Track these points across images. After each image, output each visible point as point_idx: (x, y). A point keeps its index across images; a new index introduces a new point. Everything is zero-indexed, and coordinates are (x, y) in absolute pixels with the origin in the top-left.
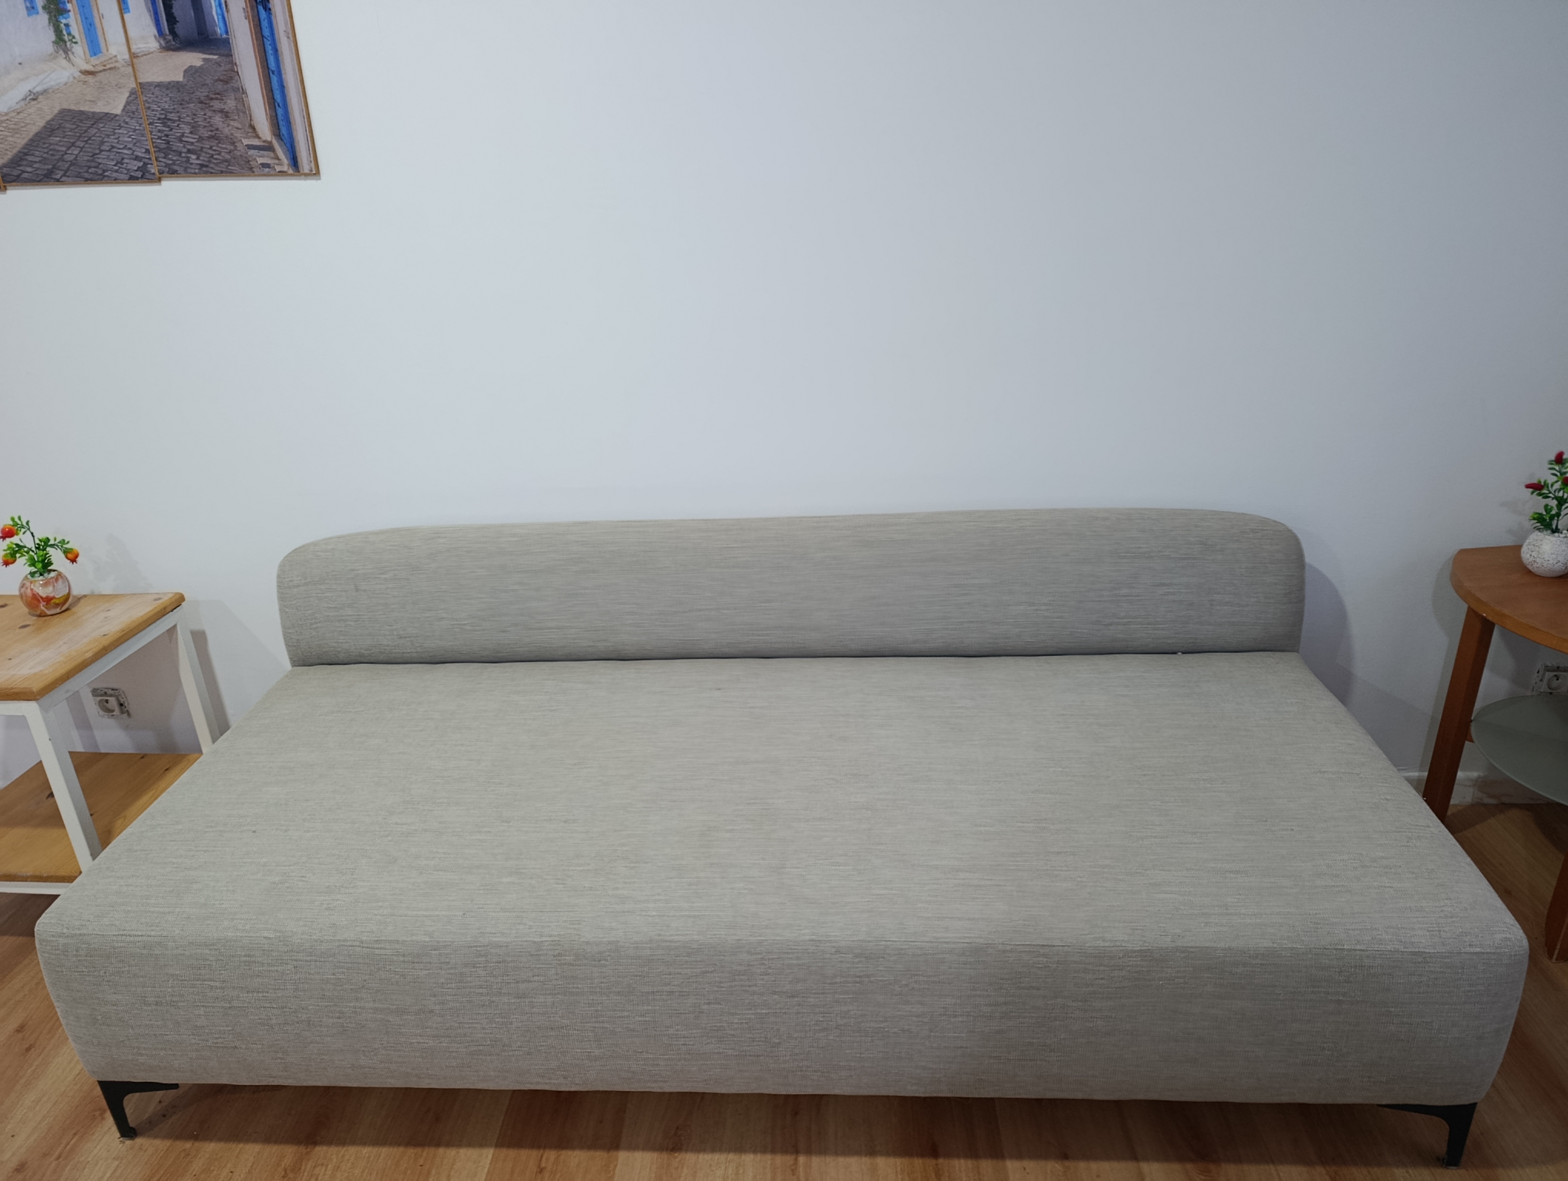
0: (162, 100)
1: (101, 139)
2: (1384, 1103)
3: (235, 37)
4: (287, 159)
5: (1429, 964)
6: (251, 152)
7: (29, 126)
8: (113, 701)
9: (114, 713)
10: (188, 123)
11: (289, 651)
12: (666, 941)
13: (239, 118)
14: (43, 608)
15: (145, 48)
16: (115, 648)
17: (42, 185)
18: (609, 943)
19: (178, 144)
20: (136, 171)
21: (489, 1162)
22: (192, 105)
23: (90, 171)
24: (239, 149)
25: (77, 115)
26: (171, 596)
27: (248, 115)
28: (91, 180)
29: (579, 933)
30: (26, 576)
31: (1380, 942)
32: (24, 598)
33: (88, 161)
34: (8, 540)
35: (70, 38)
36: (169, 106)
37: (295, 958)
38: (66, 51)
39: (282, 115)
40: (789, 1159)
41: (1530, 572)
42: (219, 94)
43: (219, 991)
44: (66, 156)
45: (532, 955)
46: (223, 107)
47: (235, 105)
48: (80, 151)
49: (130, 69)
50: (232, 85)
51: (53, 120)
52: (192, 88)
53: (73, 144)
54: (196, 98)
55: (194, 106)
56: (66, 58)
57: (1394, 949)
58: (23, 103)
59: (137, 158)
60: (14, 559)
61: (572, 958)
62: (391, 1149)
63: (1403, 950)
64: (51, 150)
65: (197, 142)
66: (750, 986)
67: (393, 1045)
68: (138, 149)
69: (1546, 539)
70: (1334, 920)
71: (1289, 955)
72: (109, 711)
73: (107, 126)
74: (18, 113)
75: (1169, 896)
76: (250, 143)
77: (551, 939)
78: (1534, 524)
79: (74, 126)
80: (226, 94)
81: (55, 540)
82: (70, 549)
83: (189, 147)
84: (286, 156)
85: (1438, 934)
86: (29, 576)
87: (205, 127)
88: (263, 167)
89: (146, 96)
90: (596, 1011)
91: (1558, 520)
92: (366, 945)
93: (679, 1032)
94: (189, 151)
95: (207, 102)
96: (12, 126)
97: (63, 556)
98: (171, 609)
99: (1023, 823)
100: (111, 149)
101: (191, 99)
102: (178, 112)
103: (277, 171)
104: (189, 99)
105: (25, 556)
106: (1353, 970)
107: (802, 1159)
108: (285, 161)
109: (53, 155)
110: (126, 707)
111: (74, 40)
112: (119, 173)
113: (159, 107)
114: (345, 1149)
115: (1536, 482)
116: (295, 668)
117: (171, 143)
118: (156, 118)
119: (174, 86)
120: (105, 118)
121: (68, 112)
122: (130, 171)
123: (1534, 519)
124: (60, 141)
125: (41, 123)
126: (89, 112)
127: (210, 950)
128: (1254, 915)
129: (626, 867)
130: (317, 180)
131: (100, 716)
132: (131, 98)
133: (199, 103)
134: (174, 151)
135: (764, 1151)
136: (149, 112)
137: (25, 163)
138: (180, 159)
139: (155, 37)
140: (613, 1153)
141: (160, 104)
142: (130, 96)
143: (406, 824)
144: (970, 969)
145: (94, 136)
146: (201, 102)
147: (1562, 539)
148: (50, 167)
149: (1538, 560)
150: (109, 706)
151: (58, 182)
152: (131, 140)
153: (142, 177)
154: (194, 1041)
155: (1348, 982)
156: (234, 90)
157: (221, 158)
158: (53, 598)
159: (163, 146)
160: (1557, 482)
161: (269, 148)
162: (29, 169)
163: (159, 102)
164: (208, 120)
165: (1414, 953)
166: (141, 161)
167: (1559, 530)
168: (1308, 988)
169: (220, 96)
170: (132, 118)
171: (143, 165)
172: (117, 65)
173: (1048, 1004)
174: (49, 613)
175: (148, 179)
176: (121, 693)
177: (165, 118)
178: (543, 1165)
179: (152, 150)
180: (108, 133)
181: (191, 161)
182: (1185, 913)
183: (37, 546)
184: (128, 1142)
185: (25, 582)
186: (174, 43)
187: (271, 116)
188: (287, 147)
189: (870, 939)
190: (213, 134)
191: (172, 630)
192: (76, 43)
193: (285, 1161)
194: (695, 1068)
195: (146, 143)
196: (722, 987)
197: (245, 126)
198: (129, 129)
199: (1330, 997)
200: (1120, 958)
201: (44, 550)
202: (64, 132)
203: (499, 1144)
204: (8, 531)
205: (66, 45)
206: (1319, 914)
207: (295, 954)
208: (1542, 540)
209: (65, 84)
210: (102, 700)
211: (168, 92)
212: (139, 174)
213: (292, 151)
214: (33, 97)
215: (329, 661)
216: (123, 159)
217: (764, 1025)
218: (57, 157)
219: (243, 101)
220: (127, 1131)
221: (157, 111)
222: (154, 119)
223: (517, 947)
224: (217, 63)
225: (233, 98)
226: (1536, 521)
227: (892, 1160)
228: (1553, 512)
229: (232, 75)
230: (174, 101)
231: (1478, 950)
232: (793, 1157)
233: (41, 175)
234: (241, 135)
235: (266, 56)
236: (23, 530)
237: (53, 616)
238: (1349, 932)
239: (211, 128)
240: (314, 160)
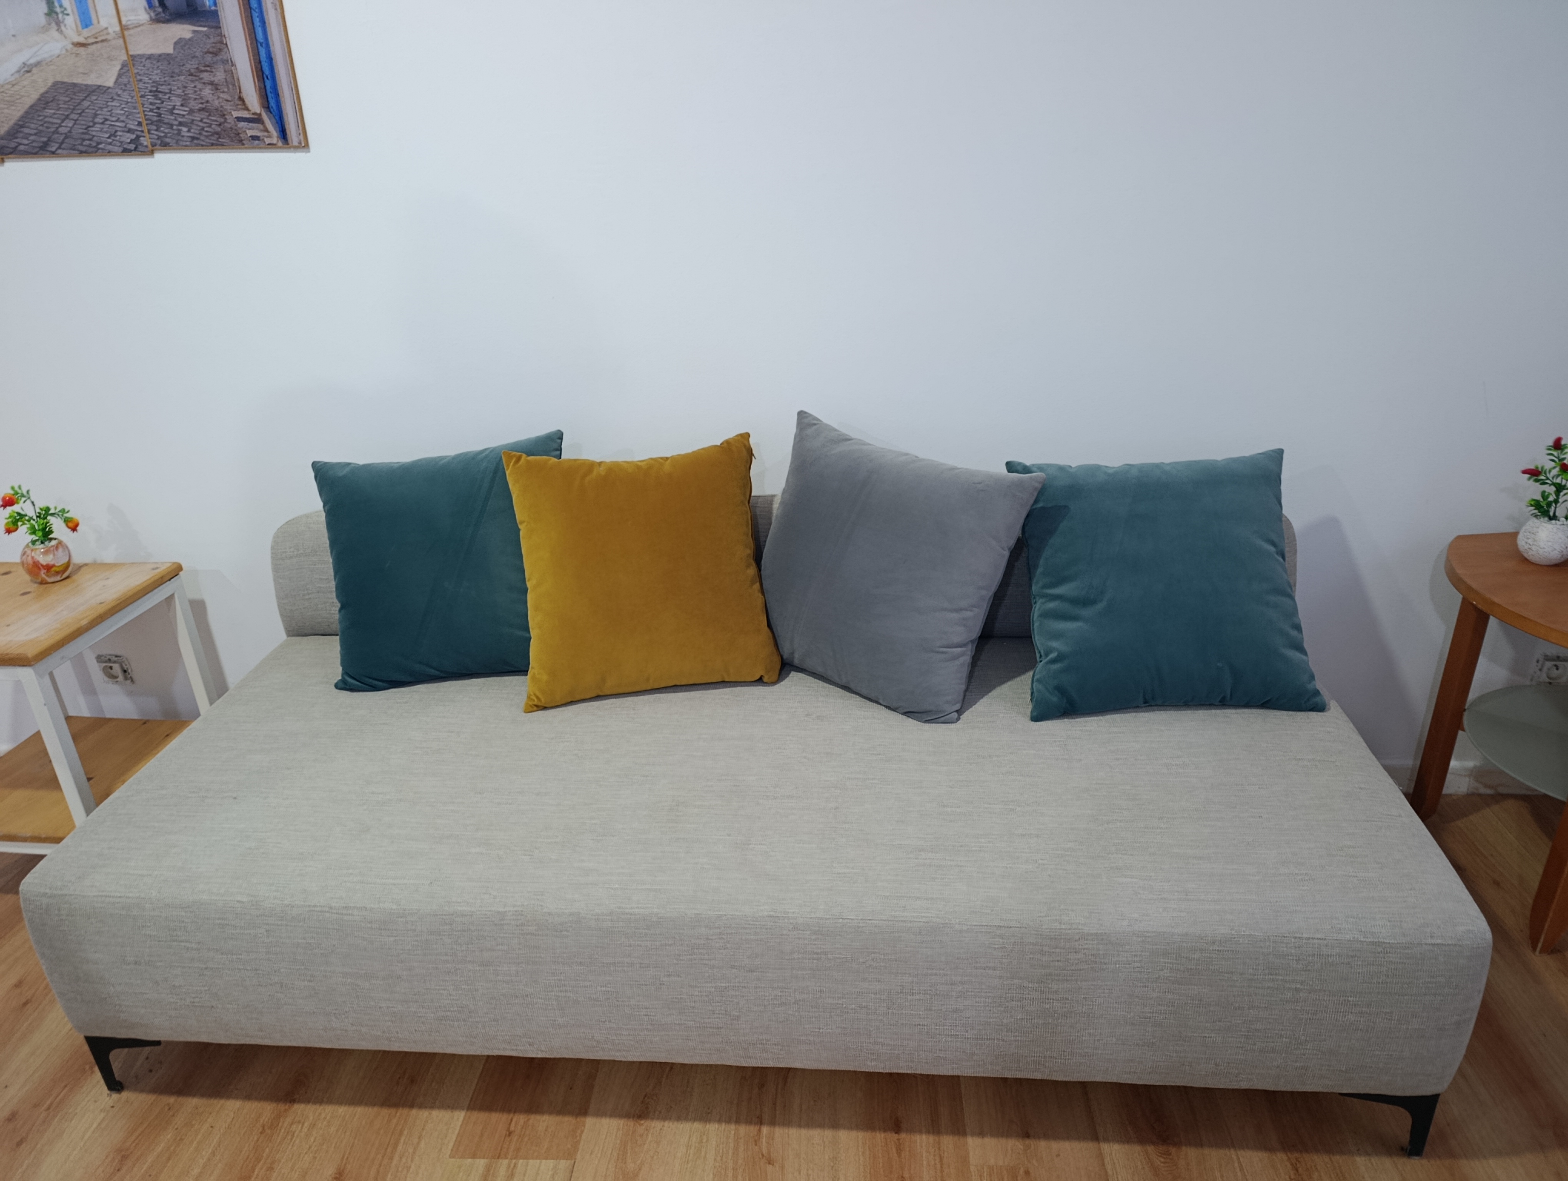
0: (153, 72)
1: (94, 111)
2: (1344, 1091)
3: (223, 9)
4: (276, 131)
5: (1389, 955)
6: (242, 124)
7: (23, 99)
8: (117, 668)
9: (118, 679)
10: (179, 96)
11: (283, 621)
12: (627, 914)
13: (229, 90)
14: (44, 576)
15: (135, 20)
16: (112, 615)
17: (38, 157)
18: (571, 914)
19: (169, 117)
20: (130, 143)
21: (460, 1123)
22: (182, 78)
23: (84, 143)
24: (229, 121)
25: (70, 87)
26: (169, 565)
27: (237, 88)
28: (85, 152)
29: (543, 904)
30: (28, 544)
31: (1339, 931)
32: (26, 566)
33: (83, 133)
34: (9, 509)
35: (63, 9)
36: (160, 78)
37: (267, 922)
38: (58, 23)
39: (270, 87)
40: (752, 1129)
41: (1525, 561)
42: (208, 66)
43: (195, 952)
44: (60, 129)
45: (496, 925)
46: (212, 79)
47: (224, 77)
48: (75, 124)
49: (121, 41)
50: (221, 57)
51: (46, 92)
52: (181, 60)
53: (67, 117)
54: (186, 71)
55: (184, 78)
56: (58, 30)
57: (1353, 938)
58: (17, 76)
59: (130, 131)
60: (15, 527)
61: (535, 928)
62: (367, 1108)
63: (1362, 940)
64: (45, 122)
65: (188, 114)
66: (709, 960)
67: (363, 1009)
68: (131, 122)
69: (1543, 526)
70: (1294, 908)
71: (1247, 942)
72: (114, 677)
73: (99, 99)
74: (13, 85)
75: (1129, 880)
76: (240, 115)
77: (516, 909)
78: (1531, 510)
79: (67, 99)
80: (216, 66)
81: (56, 508)
82: (70, 518)
83: (180, 120)
84: (275, 129)
85: (1399, 924)
86: (30, 544)
87: (195, 99)
88: (253, 139)
89: (137, 69)
90: (559, 980)
91: (1556, 508)
92: (335, 911)
93: (641, 1003)
94: (181, 124)
95: (197, 74)
96: (7, 99)
97: (63, 525)
98: (169, 578)
99: (990, 804)
100: (104, 121)
101: (181, 71)
102: (169, 84)
103: (267, 143)
104: (180, 72)
105: (26, 524)
106: (1311, 958)
107: (765, 1130)
108: (274, 133)
109: (47, 128)
110: (129, 674)
111: (65, 12)
112: (113, 146)
113: (150, 79)
114: (322, 1107)
115: (1532, 467)
116: (289, 638)
117: (163, 116)
118: (148, 91)
119: (164, 58)
120: (97, 90)
121: (62, 84)
122: (123, 143)
123: (1532, 505)
124: (55, 114)
125: (35, 96)
126: (82, 84)
127: (186, 912)
128: (1214, 901)
129: (593, 840)
130: (306, 152)
131: (104, 682)
132: (123, 71)
133: (189, 75)
134: (165, 124)
135: (729, 1121)
136: (141, 85)
137: (21, 135)
138: (172, 131)
139: (145, 9)
140: (581, 1119)
141: (151, 77)
142: (121, 69)
143: (381, 794)
144: (926, 948)
145: (87, 108)
146: (191, 75)
147: (1559, 527)
148: (45, 139)
149: (1533, 548)
150: (113, 672)
151: (54, 154)
152: (123, 112)
153: (136, 149)
154: (172, 1000)
155: (1306, 971)
156: (223, 62)
157: (212, 130)
158: (53, 566)
159: (155, 119)
160: (1554, 468)
161: (257, 120)
162: (26, 142)
163: (150, 75)
164: (198, 92)
165: (1374, 943)
166: (133, 133)
167: (1557, 517)
168: (1266, 975)
169: (209, 68)
170: (124, 90)
171: (136, 138)
172: (108, 37)
173: (1004, 985)
174: (49, 580)
175: (142, 152)
176: (124, 659)
177: (156, 91)
178: (512, 1128)
179: (145, 122)
180: (102, 106)
181: (183, 134)
182: (1144, 898)
183: (38, 515)
184: (115, 1096)
185: (26, 550)
186: (164, 15)
187: (260, 88)
188: (276, 119)
189: (828, 917)
190: (203, 106)
191: (170, 599)
192: (68, 15)
193: (264, 1118)
194: (658, 1039)
195: (139, 115)
196: (681, 960)
197: (235, 98)
198: (121, 102)
199: (1287, 985)
200: (1076, 941)
201: (46, 518)
202: (59, 104)
203: (471, 1107)
204: (9, 500)
205: (58, 18)
206: (1280, 901)
207: (267, 918)
208: (1538, 528)
209: (58, 56)
210: (106, 666)
211: (159, 64)
212: (132, 147)
213: (282, 124)
214: (27, 69)
215: (323, 632)
216: (116, 131)
217: (724, 998)
218: (52, 130)
219: (232, 73)
220: (114, 1085)
221: (148, 83)
222: (145, 92)
223: (482, 916)
224: (206, 35)
225: (223, 70)
226: (1533, 508)
227: (854, 1134)
228: (1551, 499)
229: (221, 48)
230: (165, 74)
231: (1439, 941)
232: (757, 1128)
233: (37, 147)
234: (231, 107)
235: (254, 28)
236: (23, 499)
237: (54, 584)
238: (1309, 920)
239: (201, 101)
240: (303, 133)
